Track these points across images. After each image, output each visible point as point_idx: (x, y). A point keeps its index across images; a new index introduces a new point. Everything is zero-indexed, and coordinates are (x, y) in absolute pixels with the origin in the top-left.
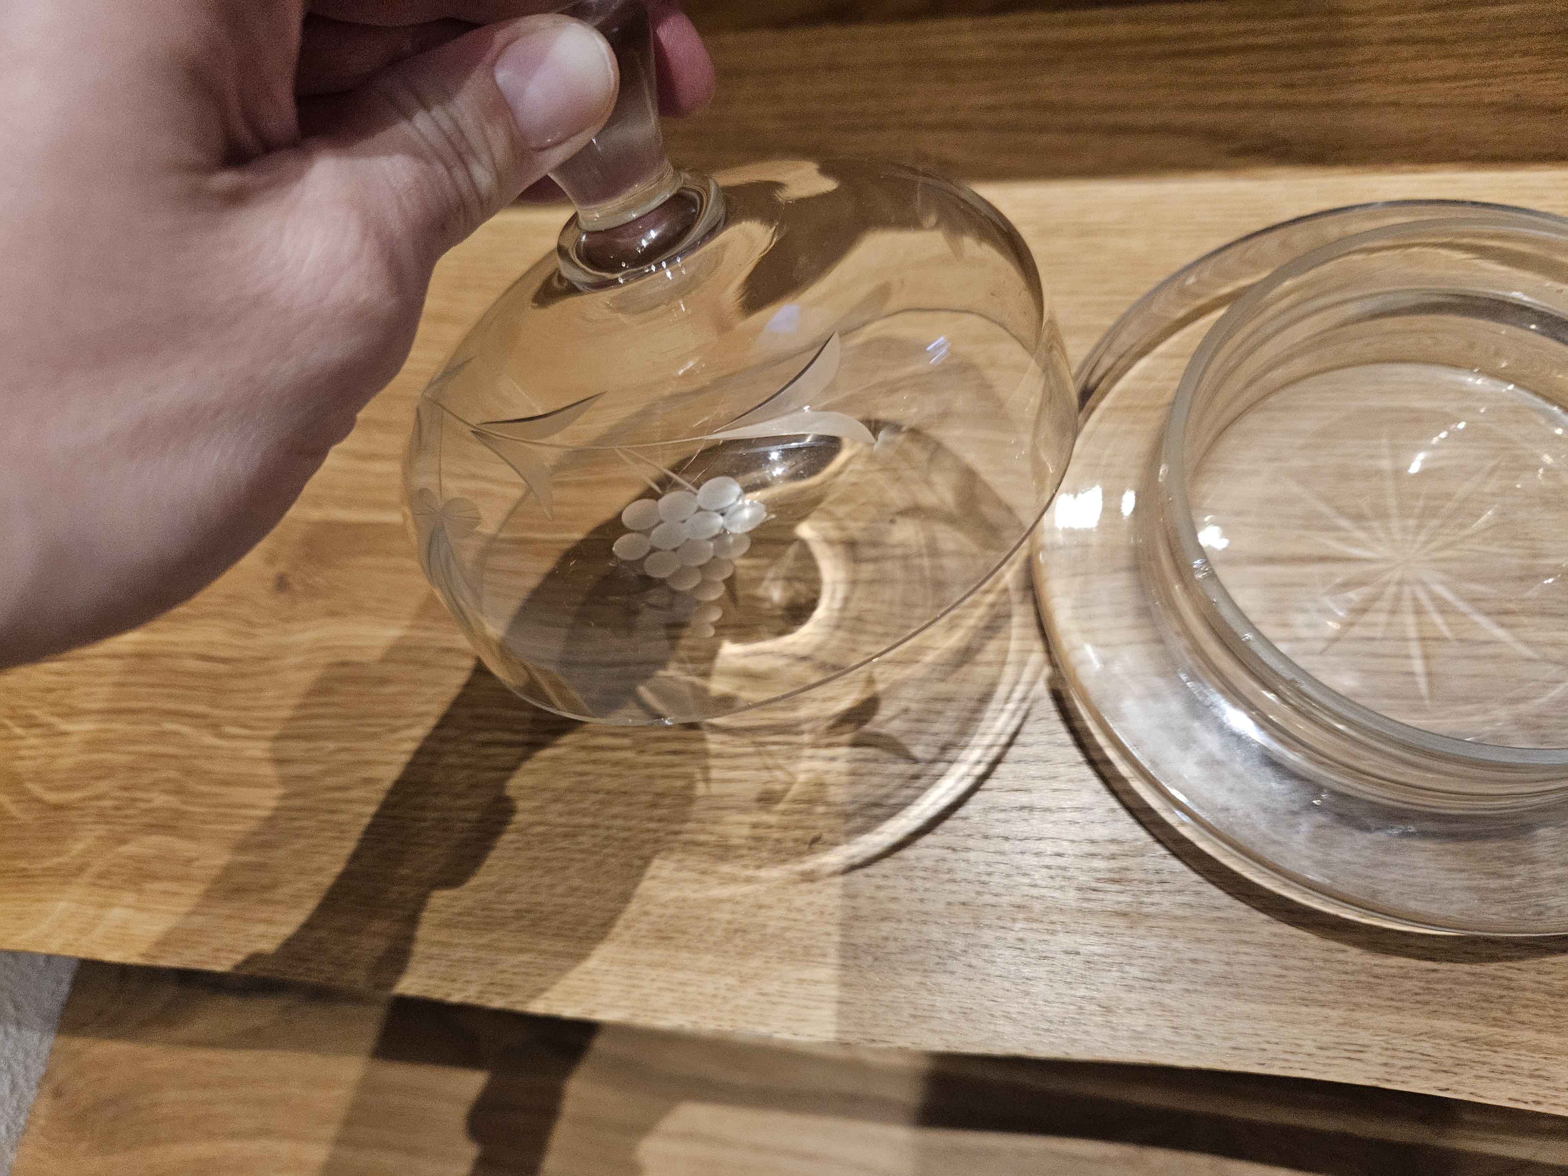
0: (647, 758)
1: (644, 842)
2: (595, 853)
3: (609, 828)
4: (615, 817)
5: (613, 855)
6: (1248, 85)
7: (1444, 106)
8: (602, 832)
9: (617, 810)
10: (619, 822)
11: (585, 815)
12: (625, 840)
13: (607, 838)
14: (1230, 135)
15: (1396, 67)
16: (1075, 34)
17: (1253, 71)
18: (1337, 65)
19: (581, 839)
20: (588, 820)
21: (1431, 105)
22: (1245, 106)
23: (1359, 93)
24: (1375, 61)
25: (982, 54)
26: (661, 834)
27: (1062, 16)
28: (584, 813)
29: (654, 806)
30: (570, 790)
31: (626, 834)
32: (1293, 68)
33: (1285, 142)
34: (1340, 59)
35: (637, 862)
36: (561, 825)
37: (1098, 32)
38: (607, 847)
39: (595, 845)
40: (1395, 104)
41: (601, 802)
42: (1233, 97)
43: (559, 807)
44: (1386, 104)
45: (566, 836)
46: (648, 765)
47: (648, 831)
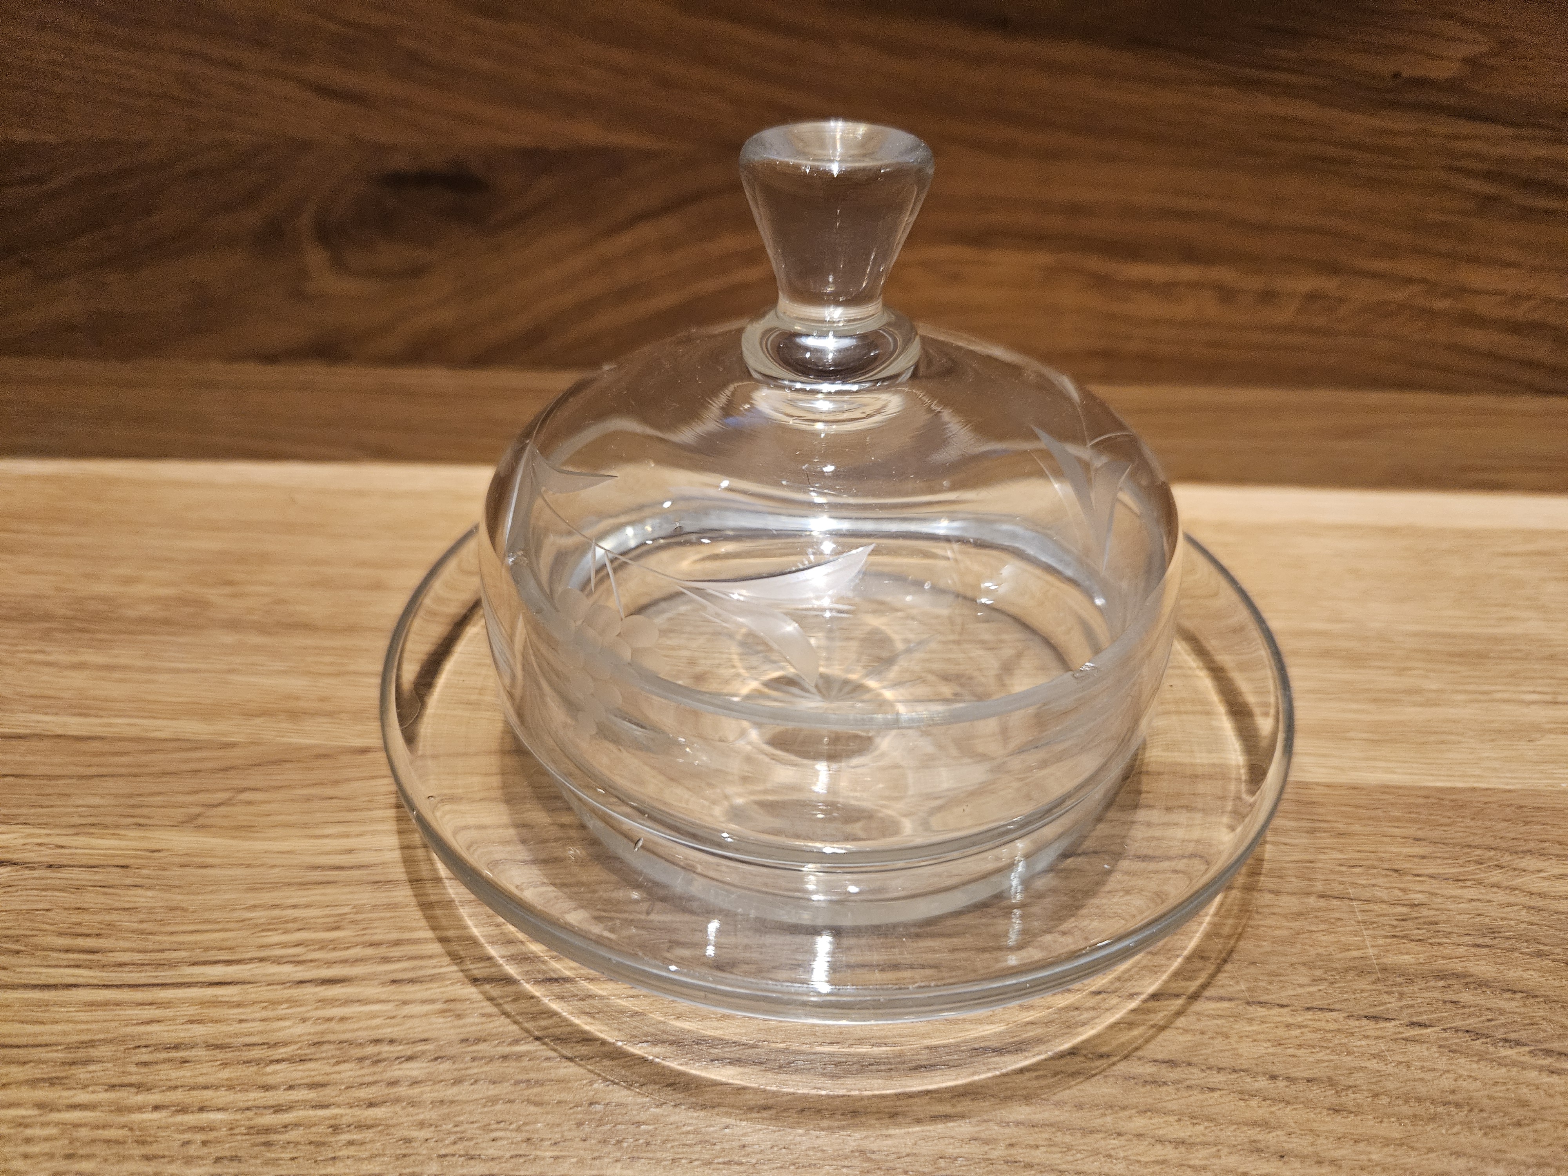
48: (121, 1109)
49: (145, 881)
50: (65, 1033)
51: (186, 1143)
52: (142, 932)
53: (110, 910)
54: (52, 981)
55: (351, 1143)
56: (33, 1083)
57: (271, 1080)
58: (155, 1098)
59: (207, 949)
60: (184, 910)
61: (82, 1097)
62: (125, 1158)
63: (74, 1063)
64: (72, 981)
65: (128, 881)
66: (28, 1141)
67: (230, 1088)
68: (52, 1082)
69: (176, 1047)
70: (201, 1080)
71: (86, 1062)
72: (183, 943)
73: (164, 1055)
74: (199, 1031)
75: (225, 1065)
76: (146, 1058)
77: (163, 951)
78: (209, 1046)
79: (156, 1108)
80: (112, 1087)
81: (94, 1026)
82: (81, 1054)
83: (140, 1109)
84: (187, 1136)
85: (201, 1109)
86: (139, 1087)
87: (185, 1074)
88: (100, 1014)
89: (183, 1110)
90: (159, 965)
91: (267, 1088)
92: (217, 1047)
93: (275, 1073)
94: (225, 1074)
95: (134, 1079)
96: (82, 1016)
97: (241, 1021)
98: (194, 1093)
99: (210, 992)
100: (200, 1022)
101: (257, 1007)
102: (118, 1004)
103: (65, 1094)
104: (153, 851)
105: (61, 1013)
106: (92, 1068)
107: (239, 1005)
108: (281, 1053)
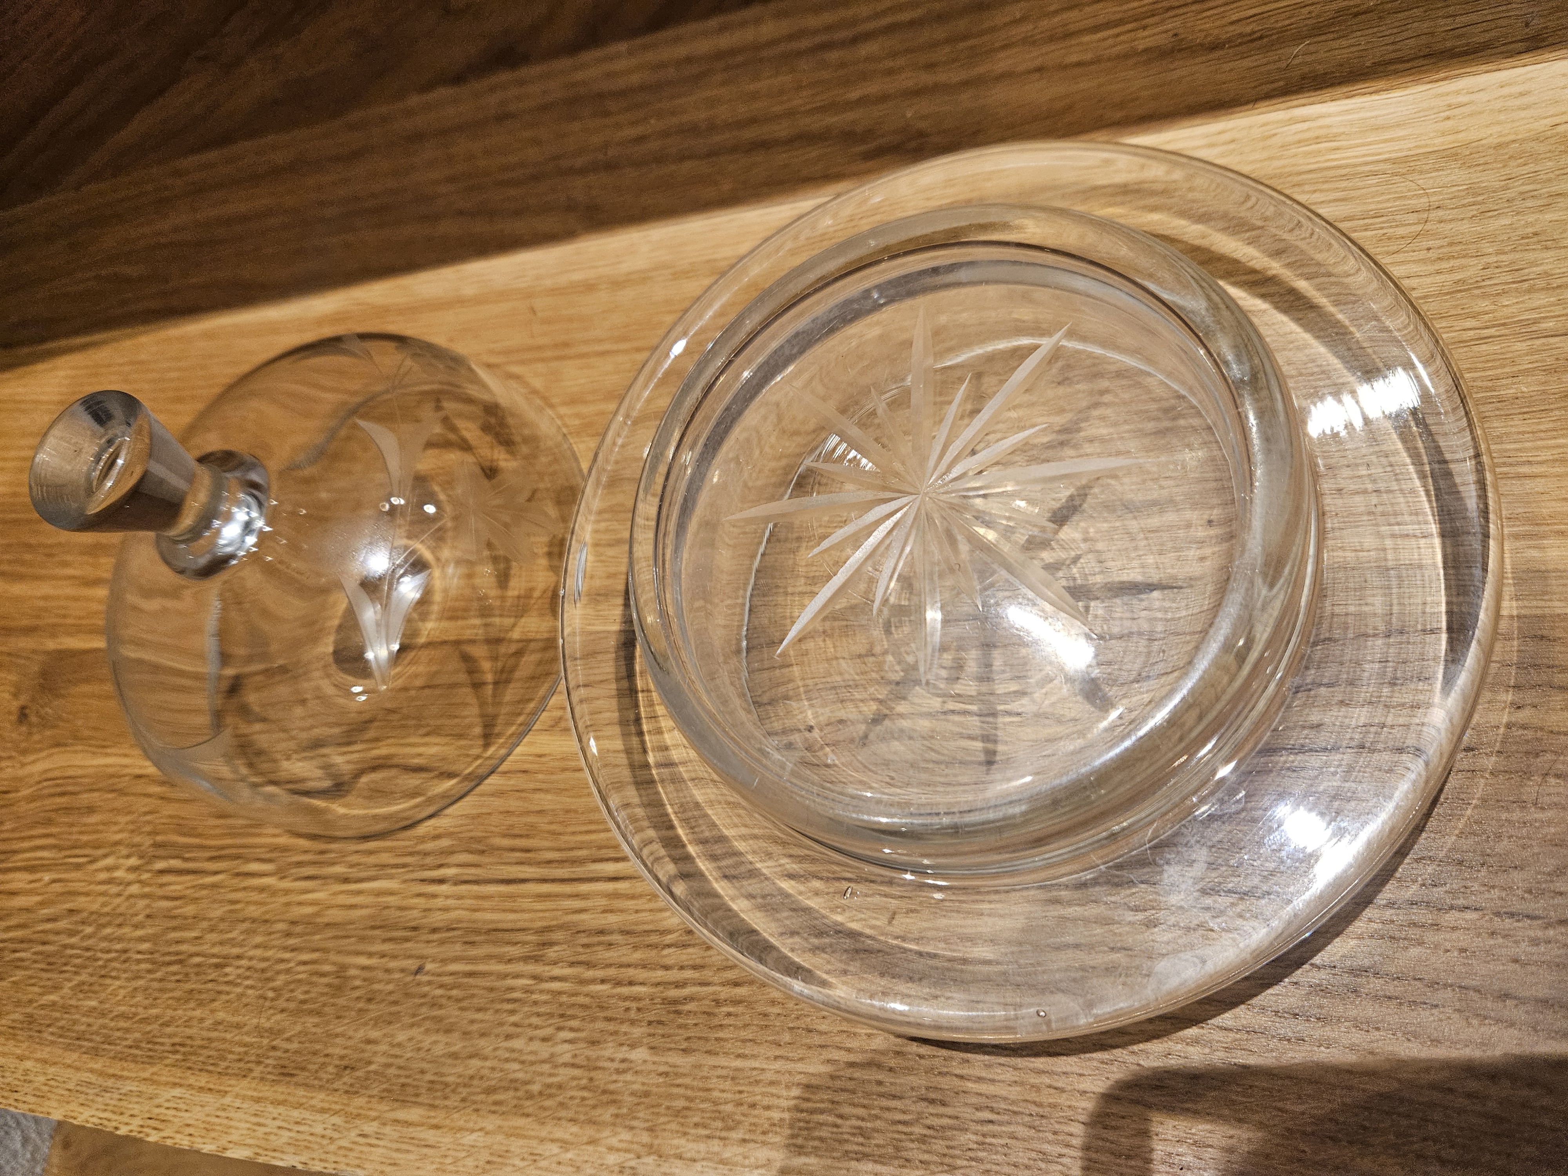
0: (286, 884)
1: (278, 973)
2: (237, 985)
3: (251, 959)
4: (257, 946)
5: (251, 987)
6: (890, 72)
7: (1092, 63)
8: (243, 962)
9: (258, 939)
10: (258, 952)
11: (233, 946)
12: (263, 971)
13: (249, 968)
14: (869, 134)
15: (1045, 23)
16: (725, 41)
17: (894, 55)
18: (981, 34)
19: (228, 970)
20: (236, 951)
21: (1079, 64)
22: (884, 98)
23: (1003, 62)
24: (1023, 19)
25: (635, 79)
26: (292, 965)
27: (713, 23)
28: (232, 942)
29: (288, 935)
30: (222, 920)
31: (264, 965)
32: (934, 45)
33: (921, 134)
34: (986, 25)
35: (271, 994)
36: (214, 956)
37: (748, 35)
38: (247, 978)
39: (239, 976)
40: (1040, 69)
41: (246, 932)
42: (873, 88)
43: (213, 937)
44: (1029, 72)
45: (217, 966)
46: (287, 892)
47: (282, 961)
48: (583, 982)
49: (544, 786)
50: (532, 920)
51: (627, 1009)
52: (553, 833)
53: (528, 813)
54: (512, 876)
55: (729, 1014)
56: (526, 959)
57: (669, 961)
58: (600, 973)
59: (600, 848)
60: (576, 811)
61: (557, 971)
62: (594, 1020)
63: (544, 944)
64: (522, 876)
65: (532, 786)
66: (535, 1003)
67: (644, 967)
68: (537, 959)
69: (601, 932)
70: (624, 960)
71: (551, 944)
72: (582, 842)
73: (596, 939)
74: (612, 919)
75: (636, 948)
76: (586, 941)
77: (571, 849)
78: (624, 932)
79: (603, 981)
80: (572, 964)
81: (547, 914)
82: (546, 937)
83: (593, 981)
84: (627, 1004)
85: (631, 983)
86: (589, 965)
87: (611, 955)
88: (548, 905)
89: (619, 983)
90: (574, 862)
91: (666, 968)
92: (628, 933)
93: (669, 955)
94: (638, 956)
95: (582, 958)
96: (538, 906)
97: (637, 911)
98: (623, 970)
99: (611, 886)
100: (611, 911)
101: (644, 900)
102: (557, 896)
103: (547, 968)
104: (540, 756)
105: (526, 903)
106: (556, 948)
107: (633, 897)
108: (669, 939)
